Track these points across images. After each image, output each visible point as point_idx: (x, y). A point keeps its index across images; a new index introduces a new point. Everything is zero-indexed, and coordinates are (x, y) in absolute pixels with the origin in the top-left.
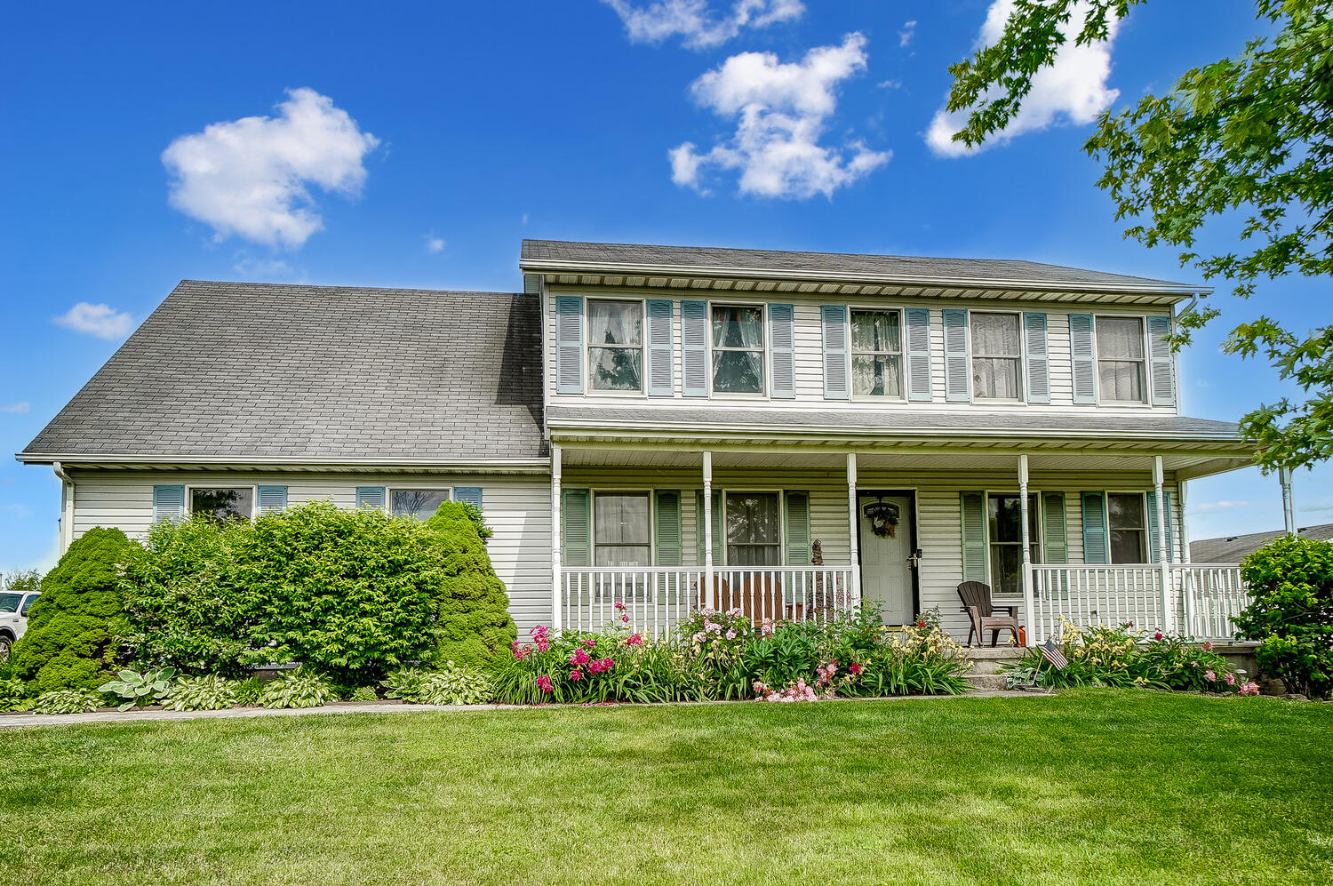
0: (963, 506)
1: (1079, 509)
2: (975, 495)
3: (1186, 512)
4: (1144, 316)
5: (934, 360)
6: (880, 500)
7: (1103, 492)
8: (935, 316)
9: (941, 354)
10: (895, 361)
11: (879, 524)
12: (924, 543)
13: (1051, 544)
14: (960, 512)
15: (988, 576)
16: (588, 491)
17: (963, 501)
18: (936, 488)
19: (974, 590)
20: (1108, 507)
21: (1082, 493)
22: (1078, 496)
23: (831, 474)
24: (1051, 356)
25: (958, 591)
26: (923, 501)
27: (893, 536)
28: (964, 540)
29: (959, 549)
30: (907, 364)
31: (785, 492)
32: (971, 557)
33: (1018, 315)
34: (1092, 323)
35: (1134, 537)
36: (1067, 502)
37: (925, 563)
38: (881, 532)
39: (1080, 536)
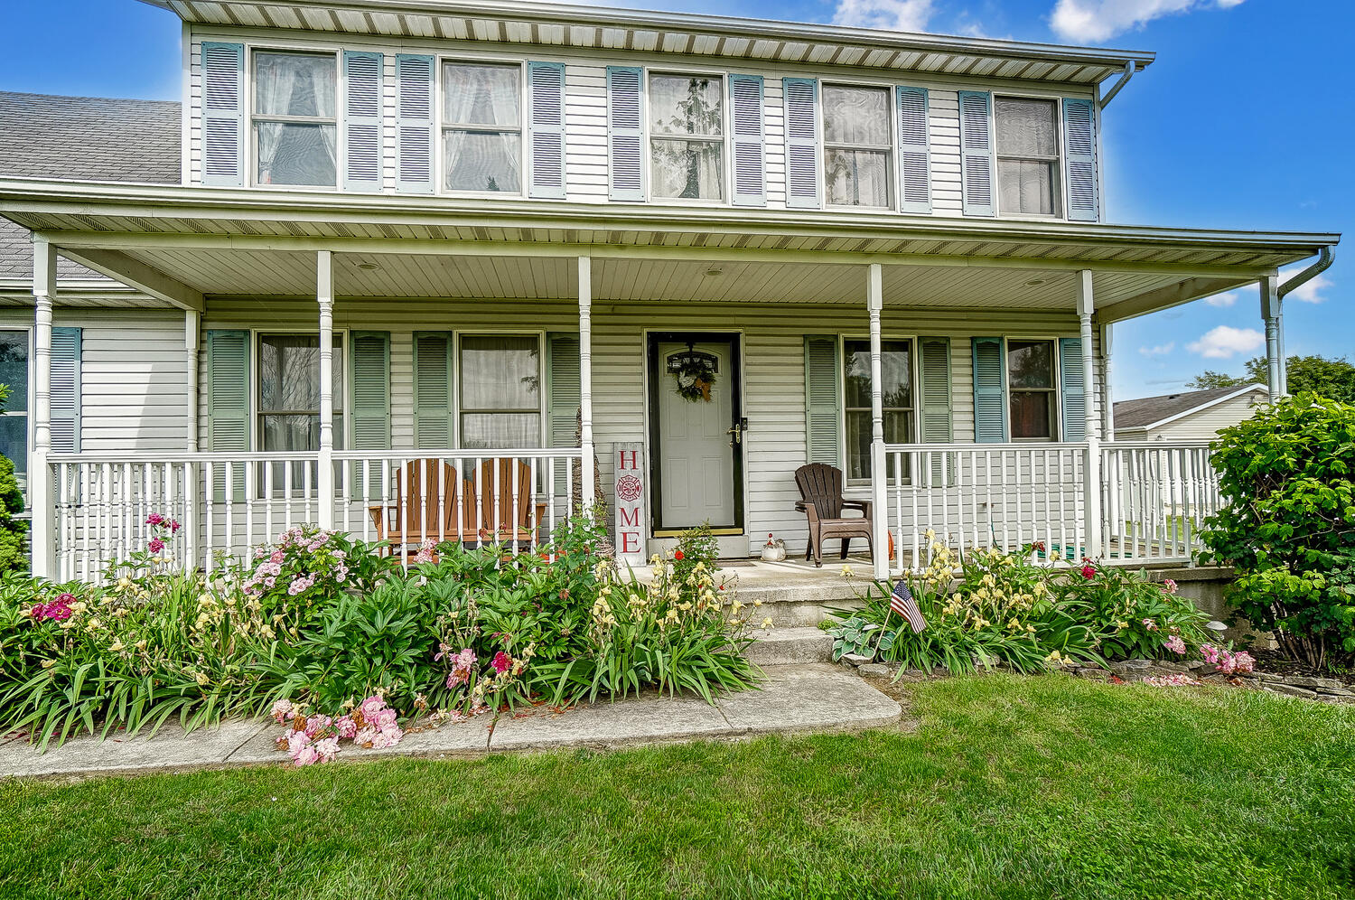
0: (808, 356)
1: (968, 361)
2: (824, 342)
3: (1112, 366)
4: (1059, 97)
5: (769, 149)
6: (691, 348)
7: (1001, 339)
8: (772, 86)
9: (780, 140)
10: (716, 149)
11: (687, 381)
12: (751, 408)
13: (930, 410)
14: (804, 365)
15: (841, 458)
16: (247, 332)
17: (808, 349)
18: (771, 331)
19: (819, 476)
20: (1009, 361)
21: (972, 339)
22: (968, 343)
23: (618, 310)
24: (934, 149)
25: (796, 477)
26: (750, 349)
27: (708, 399)
28: (808, 404)
29: (801, 417)
30: (730, 153)
31: (549, 334)
32: (819, 428)
33: (888, 89)
34: (990, 103)
35: (1041, 400)
36: (953, 352)
37: (751, 437)
38: (690, 393)
39: (969, 399)
